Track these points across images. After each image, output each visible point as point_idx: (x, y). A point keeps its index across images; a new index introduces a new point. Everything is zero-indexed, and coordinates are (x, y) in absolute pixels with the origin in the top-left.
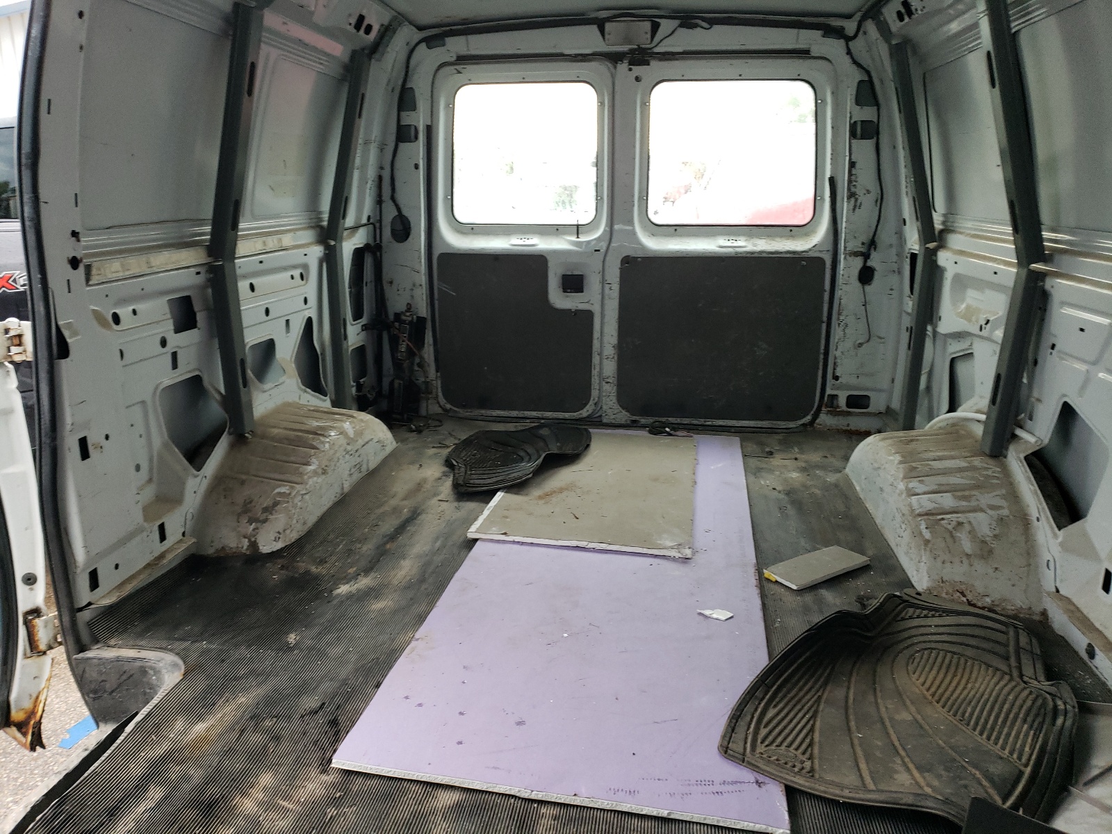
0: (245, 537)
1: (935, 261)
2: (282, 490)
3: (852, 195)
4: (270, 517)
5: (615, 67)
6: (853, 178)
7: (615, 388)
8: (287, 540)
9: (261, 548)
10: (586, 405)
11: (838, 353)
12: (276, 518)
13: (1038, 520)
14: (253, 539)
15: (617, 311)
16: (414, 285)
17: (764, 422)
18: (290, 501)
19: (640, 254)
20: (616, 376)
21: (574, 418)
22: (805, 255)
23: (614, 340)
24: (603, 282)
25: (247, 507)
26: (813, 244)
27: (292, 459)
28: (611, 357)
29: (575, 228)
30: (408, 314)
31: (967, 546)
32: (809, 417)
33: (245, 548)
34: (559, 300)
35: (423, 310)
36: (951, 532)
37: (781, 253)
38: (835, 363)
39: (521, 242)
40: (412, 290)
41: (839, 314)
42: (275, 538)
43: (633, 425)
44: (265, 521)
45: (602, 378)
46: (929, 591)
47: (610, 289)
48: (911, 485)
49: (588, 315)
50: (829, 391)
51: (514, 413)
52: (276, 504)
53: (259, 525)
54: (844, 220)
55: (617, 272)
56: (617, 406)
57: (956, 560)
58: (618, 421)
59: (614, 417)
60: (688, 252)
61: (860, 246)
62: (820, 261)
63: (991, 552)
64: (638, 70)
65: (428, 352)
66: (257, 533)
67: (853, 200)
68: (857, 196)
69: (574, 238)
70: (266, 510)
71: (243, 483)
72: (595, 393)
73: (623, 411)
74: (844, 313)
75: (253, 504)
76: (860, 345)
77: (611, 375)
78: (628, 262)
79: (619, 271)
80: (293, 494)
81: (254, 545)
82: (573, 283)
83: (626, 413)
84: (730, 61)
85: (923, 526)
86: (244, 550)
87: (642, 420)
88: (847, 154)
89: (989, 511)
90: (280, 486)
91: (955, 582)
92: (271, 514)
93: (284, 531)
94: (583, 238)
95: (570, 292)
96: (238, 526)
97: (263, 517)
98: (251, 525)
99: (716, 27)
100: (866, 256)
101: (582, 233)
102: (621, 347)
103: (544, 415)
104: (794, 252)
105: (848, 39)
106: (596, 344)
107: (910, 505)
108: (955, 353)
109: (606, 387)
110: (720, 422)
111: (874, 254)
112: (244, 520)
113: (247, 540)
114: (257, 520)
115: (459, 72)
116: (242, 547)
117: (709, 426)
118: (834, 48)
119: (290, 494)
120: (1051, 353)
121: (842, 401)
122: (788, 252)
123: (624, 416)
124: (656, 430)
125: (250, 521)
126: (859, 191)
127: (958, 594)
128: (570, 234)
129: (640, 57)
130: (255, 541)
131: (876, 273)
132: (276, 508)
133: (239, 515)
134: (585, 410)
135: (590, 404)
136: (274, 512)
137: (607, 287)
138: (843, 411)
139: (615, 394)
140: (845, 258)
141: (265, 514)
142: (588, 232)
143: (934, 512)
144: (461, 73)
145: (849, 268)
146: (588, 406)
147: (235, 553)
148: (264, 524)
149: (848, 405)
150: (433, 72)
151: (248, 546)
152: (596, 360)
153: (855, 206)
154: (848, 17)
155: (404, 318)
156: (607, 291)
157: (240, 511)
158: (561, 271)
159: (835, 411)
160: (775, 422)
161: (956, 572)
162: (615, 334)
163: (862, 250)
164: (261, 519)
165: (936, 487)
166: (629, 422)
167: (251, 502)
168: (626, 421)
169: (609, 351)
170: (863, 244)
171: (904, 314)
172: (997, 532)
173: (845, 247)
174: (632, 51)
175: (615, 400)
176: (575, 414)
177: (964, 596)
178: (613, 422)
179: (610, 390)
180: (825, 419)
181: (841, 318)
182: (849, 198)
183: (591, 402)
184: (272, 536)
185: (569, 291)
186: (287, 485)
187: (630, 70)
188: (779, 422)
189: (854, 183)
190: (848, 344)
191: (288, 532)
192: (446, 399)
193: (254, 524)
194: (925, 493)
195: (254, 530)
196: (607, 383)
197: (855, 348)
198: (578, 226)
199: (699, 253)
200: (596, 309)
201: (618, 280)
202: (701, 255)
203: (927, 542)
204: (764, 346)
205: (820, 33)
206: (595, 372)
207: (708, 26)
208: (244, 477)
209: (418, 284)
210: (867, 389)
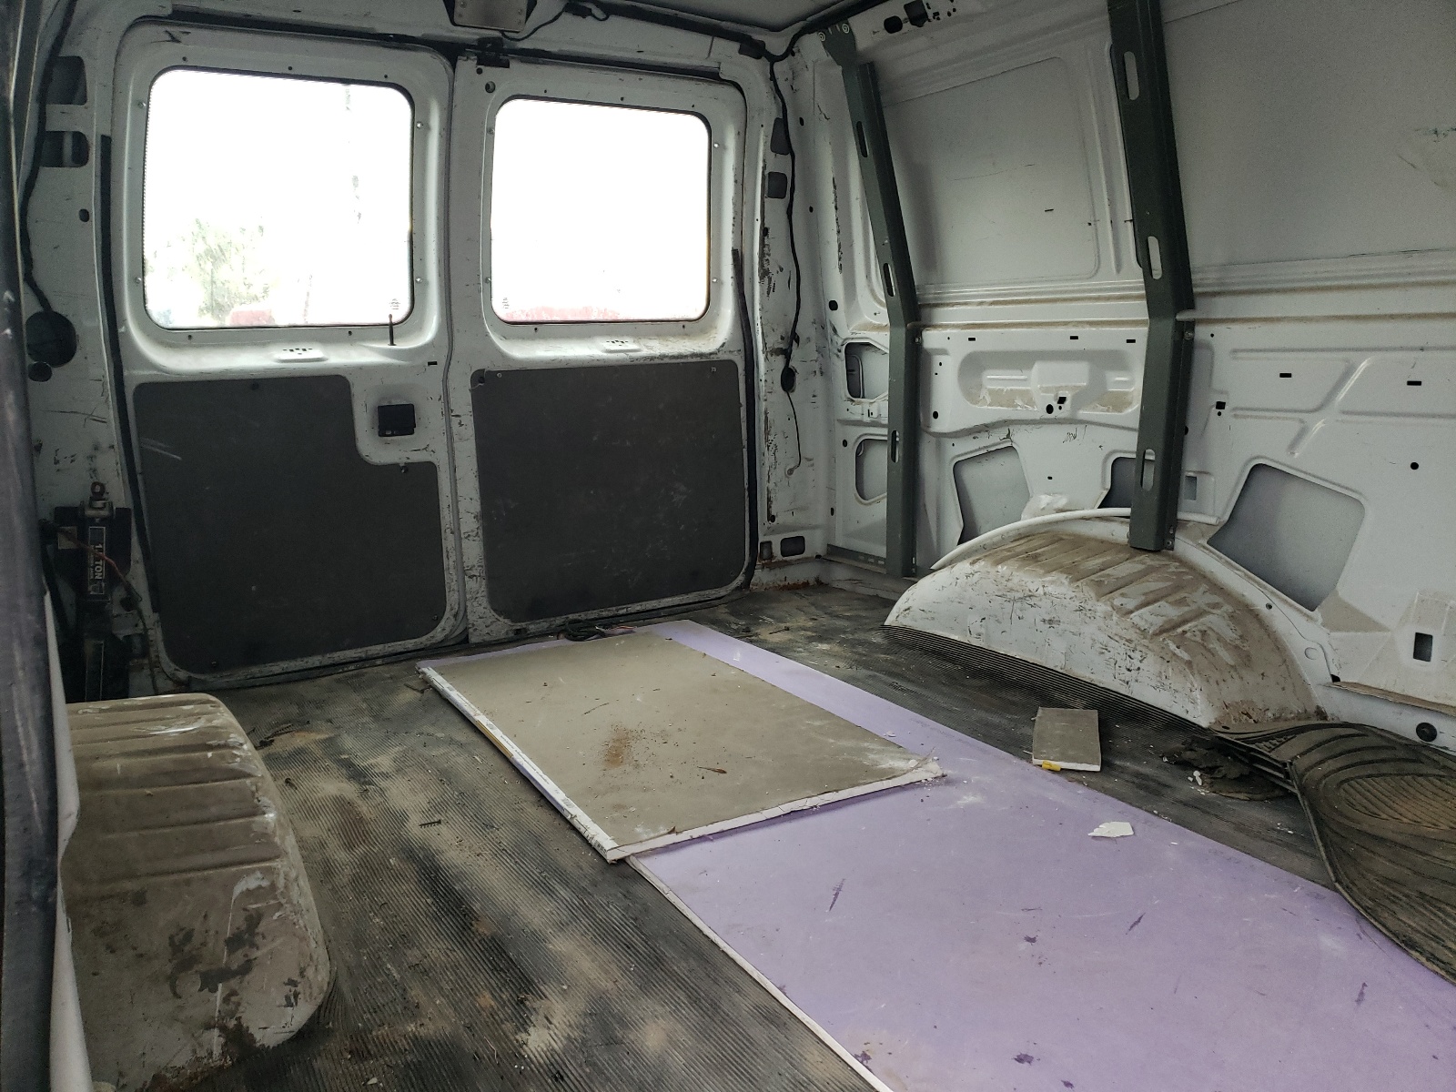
0: (208, 1027)
1: (920, 344)
2: (251, 883)
3: (765, 273)
4: (258, 954)
5: (454, 67)
6: (766, 249)
7: (484, 582)
8: (316, 991)
9: (258, 1036)
10: (438, 620)
11: (771, 485)
12: (271, 953)
13: (1269, 607)
14: (232, 1024)
15: (475, 459)
16: (96, 448)
17: (690, 596)
18: (283, 901)
19: (499, 366)
20: (483, 564)
21: (422, 646)
22: (714, 358)
23: (476, 507)
24: (448, 412)
25: (183, 952)
26: (721, 343)
27: (214, 810)
28: (474, 534)
29: (387, 330)
30: (99, 504)
31: (1226, 656)
32: (741, 578)
33: (217, 1051)
34: (376, 450)
35: (119, 495)
36: (1203, 645)
37: (686, 356)
38: (769, 500)
39: (294, 356)
40: (91, 458)
41: (767, 433)
42: (287, 998)
43: (520, 637)
44: (246, 968)
45: (464, 572)
46: (1218, 722)
47: (461, 425)
48: (1117, 602)
49: (429, 469)
50: (761, 539)
51: (315, 661)
52: (254, 920)
53: (234, 983)
54: (757, 307)
55: (468, 397)
56: (490, 614)
57: (1227, 677)
58: (494, 636)
59: (486, 630)
60: (568, 361)
61: (780, 340)
62: (731, 364)
63: (1248, 656)
64: (491, 73)
65: (138, 577)
66: (239, 1004)
67: (766, 279)
68: (770, 275)
69: (386, 345)
70: (235, 942)
71: (139, 899)
72: (452, 598)
73: (501, 619)
74: (772, 431)
75: (197, 940)
76: (791, 472)
77: (475, 563)
78: (482, 380)
79: (470, 394)
80: (281, 883)
81: (238, 1038)
82: (397, 419)
83: (506, 621)
84: (621, 75)
85: (1173, 647)
86: (217, 1060)
87: (531, 627)
88: (758, 216)
89: (1214, 611)
90: (237, 878)
91: (1237, 703)
92: (254, 945)
93: (302, 974)
94: (401, 345)
95: (392, 435)
96: (181, 1008)
97: (237, 960)
98: (215, 990)
99: (613, 19)
100: (787, 354)
101: (401, 336)
102: (488, 516)
103: (370, 653)
104: (701, 355)
105: (773, 60)
106: (446, 517)
107: (1135, 625)
108: (959, 456)
109: (471, 585)
110: (637, 607)
111: (796, 352)
112: (190, 984)
113: (216, 1032)
114: (225, 974)
115: (174, 40)
116: (211, 1054)
117: (623, 615)
118: (750, 71)
119: (273, 886)
120: (1219, 414)
121: (777, 549)
122: (694, 355)
123: (502, 627)
124: (579, 632)
125: (209, 982)
126: (773, 269)
127: (1245, 717)
128: (380, 339)
129: (494, 53)
130: (239, 1026)
131: (797, 376)
132: (261, 929)
133: (172, 980)
134: (439, 629)
135: (445, 617)
136: (258, 940)
137: (455, 421)
138: (779, 562)
139: (484, 594)
140: (766, 358)
141: (240, 953)
142: (407, 334)
143: (1167, 626)
144: (179, 42)
145: (768, 371)
146: (442, 623)
147: (195, 1076)
148: (247, 978)
149: (783, 554)
150: (121, 33)
151: (225, 1045)
152: (449, 542)
153: (769, 288)
154: (775, 28)
155: (90, 513)
156: (455, 427)
157: (168, 969)
158: (373, 401)
159: (771, 564)
160: (702, 593)
161: (1232, 691)
162: (476, 495)
163: (781, 346)
164: (234, 967)
165: (1143, 598)
166: (511, 635)
167: (189, 936)
168: (507, 633)
169: (470, 524)
170: (782, 338)
171: (837, 424)
172: (1239, 632)
173: (765, 344)
174: (483, 42)
175: (485, 602)
176: (424, 639)
177: (1251, 718)
178: (487, 638)
179: (477, 587)
180: (762, 576)
181: (770, 438)
182: (762, 278)
183: (448, 614)
184: (278, 995)
185: (390, 433)
186: (253, 871)
187: (480, 71)
188: (707, 592)
189: (767, 257)
190: (779, 473)
191: (310, 972)
192: (174, 661)
193: (220, 985)
194: (1138, 608)
195: (226, 1000)
196: (471, 577)
197: (786, 476)
198: (391, 325)
199: (583, 361)
200: (441, 459)
201: (470, 408)
202: (586, 364)
203: (1189, 663)
204: (683, 488)
205: (736, 46)
206: (449, 562)
207: (602, 17)
208: (130, 886)
209: (105, 445)
210: (803, 528)
